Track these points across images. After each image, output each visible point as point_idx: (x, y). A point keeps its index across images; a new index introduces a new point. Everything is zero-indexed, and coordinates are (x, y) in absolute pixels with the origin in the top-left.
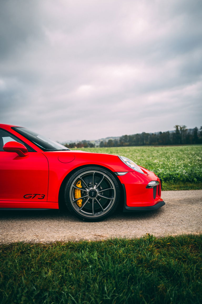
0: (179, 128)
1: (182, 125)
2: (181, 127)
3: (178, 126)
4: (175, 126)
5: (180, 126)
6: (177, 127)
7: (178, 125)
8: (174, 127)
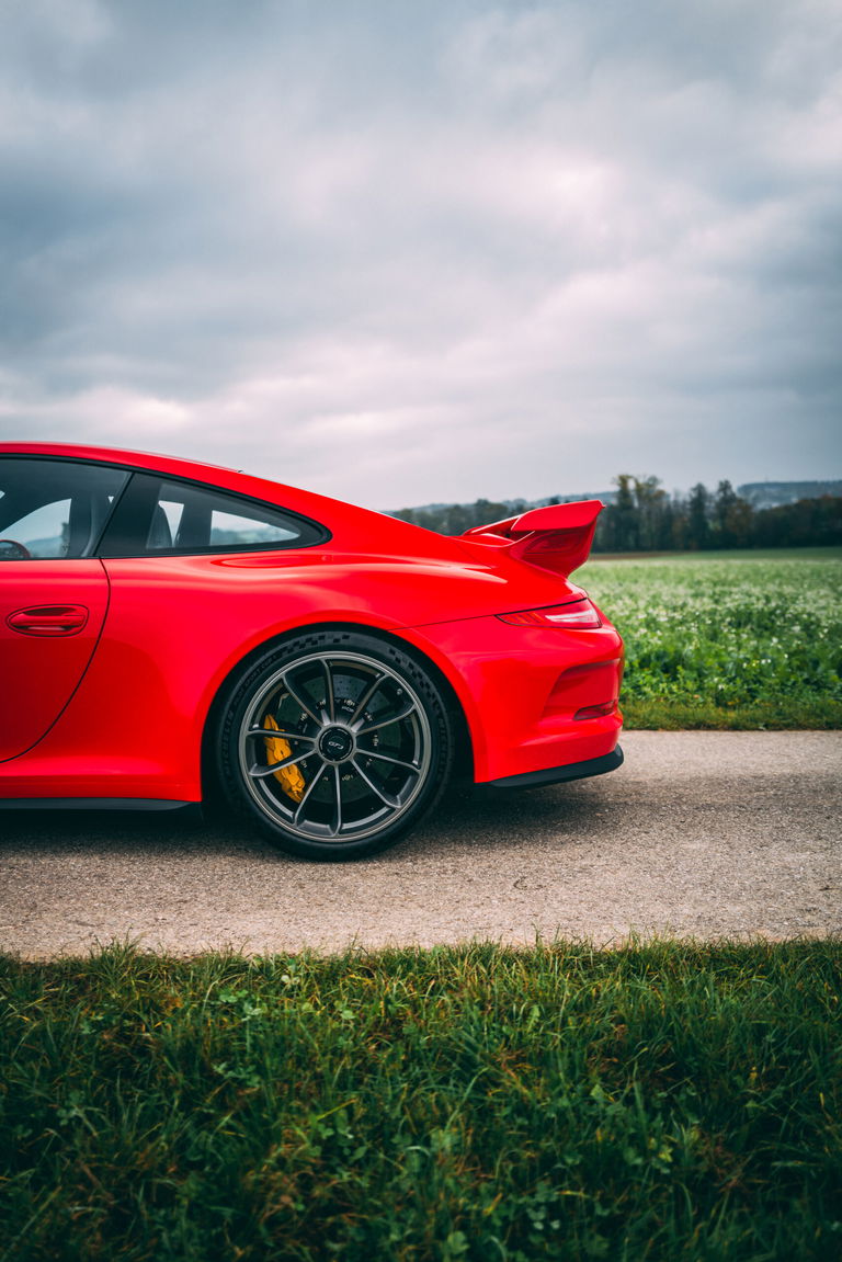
0: (631, 485)
1: (645, 476)
2: (641, 481)
3: (629, 477)
4: (616, 477)
5: (635, 476)
6: (624, 480)
7: (630, 473)
8: (612, 483)
